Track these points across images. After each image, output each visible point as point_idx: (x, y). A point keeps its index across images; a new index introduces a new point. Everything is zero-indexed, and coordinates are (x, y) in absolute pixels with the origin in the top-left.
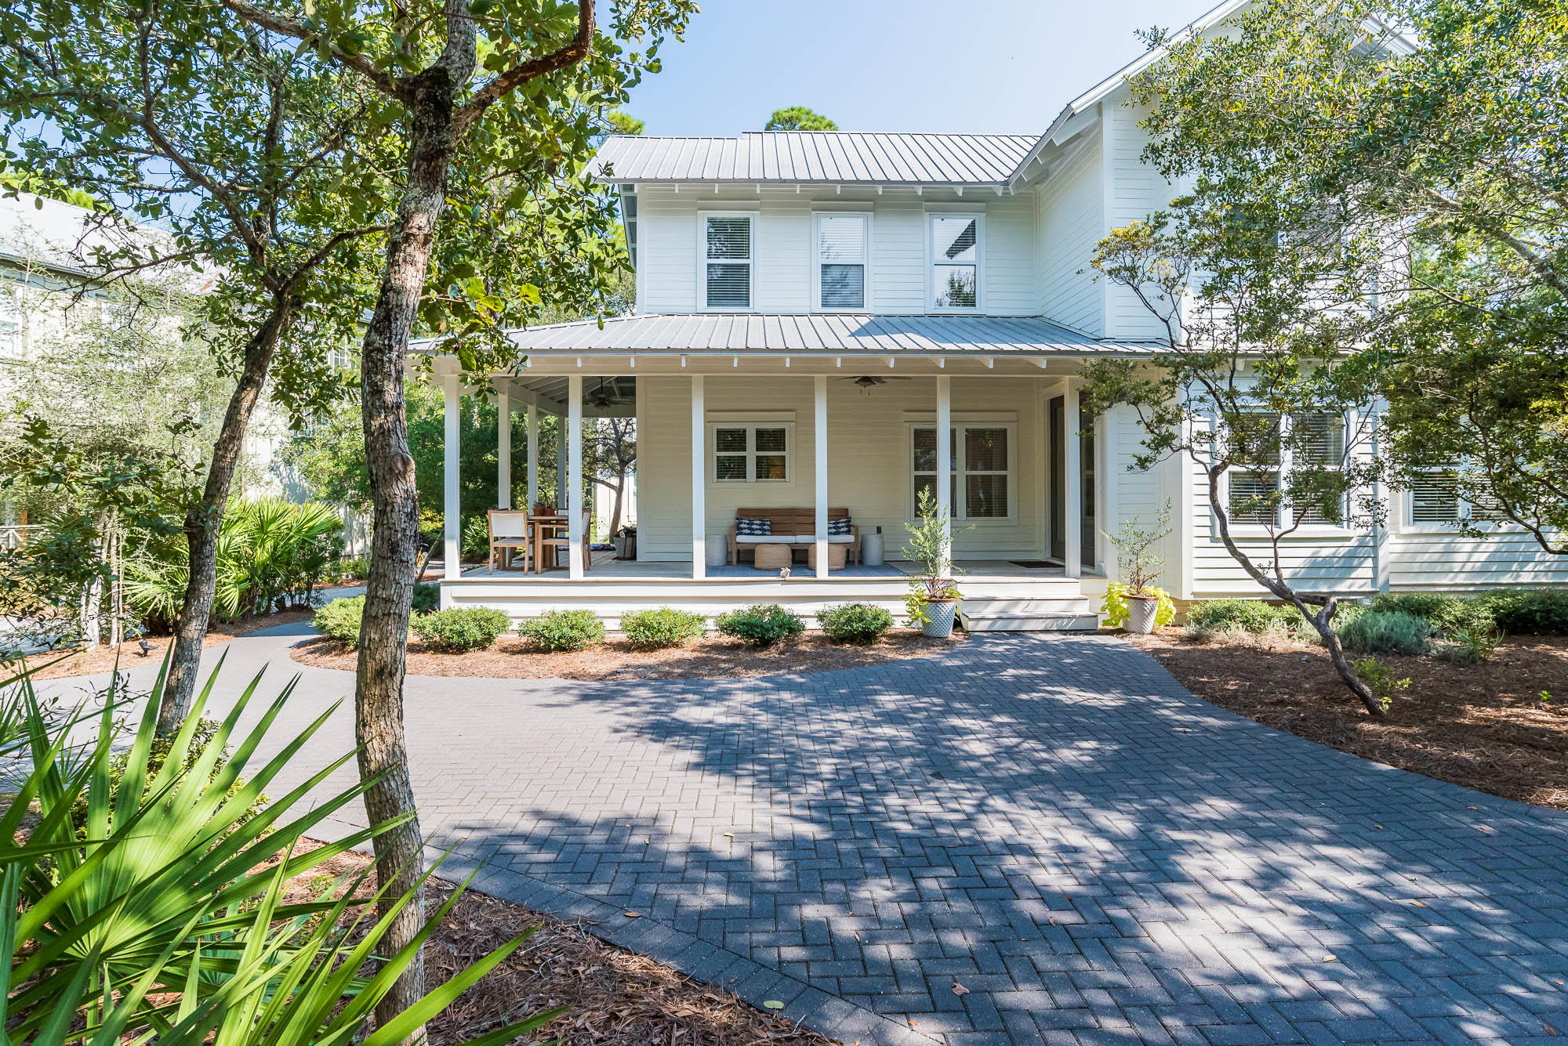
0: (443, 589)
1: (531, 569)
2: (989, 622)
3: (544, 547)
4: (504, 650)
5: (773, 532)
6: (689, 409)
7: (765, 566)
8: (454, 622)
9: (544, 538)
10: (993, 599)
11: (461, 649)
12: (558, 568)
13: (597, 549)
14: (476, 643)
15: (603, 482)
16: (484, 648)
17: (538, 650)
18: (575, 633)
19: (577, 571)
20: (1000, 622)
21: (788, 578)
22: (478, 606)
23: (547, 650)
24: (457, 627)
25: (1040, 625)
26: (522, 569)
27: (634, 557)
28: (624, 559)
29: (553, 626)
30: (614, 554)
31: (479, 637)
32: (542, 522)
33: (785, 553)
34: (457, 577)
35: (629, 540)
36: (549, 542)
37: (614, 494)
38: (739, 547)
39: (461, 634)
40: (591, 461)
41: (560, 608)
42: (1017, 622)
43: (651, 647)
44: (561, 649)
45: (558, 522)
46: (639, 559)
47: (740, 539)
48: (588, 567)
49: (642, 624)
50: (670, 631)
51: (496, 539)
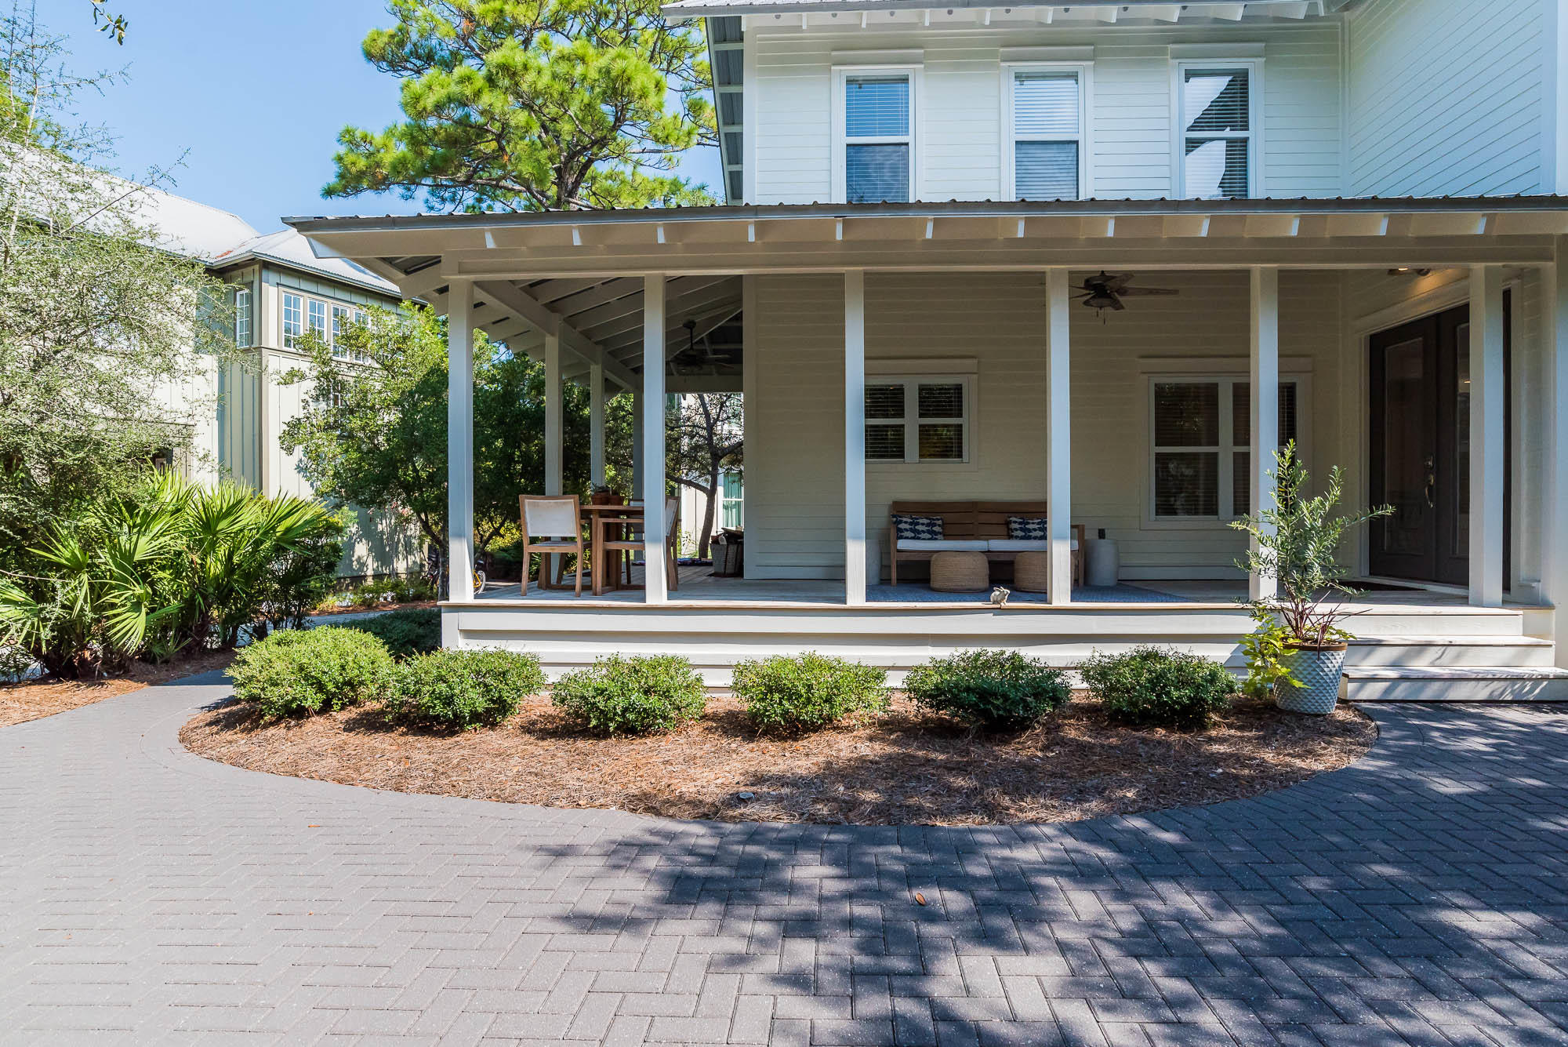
0: (446, 617)
1: (587, 588)
2: (1384, 685)
3: (608, 554)
4: (528, 729)
5: (947, 536)
6: (841, 331)
7: (951, 585)
8: (441, 679)
9: (607, 538)
10: (1379, 644)
11: (452, 726)
12: (629, 587)
13: (685, 564)
14: (476, 717)
15: (689, 484)
16: (494, 725)
17: (585, 733)
18: (654, 701)
19: (657, 592)
20: (1404, 685)
21: (1005, 604)
22: (491, 646)
23: (601, 734)
24: (442, 687)
25: (1482, 692)
26: (573, 588)
27: (738, 572)
28: (724, 575)
29: (613, 688)
30: (711, 570)
31: (481, 705)
32: (602, 514)
33: (982, 567)
34: (469, 598)
35: (733, 549)
36: (613, 546)
37: (703, 498)
38: (903, 557)
39: (448, 701)
40: (675, 458)
41: (628, 651)
42: (1436, 685)
43: (793, 729)
44: (629, 730)
45: (630, 513)
46: (746, 576)
47: (902, 544)
48: (675, 587)
49: (773, 687)
50: (828, 700)
51: (534, 540)
